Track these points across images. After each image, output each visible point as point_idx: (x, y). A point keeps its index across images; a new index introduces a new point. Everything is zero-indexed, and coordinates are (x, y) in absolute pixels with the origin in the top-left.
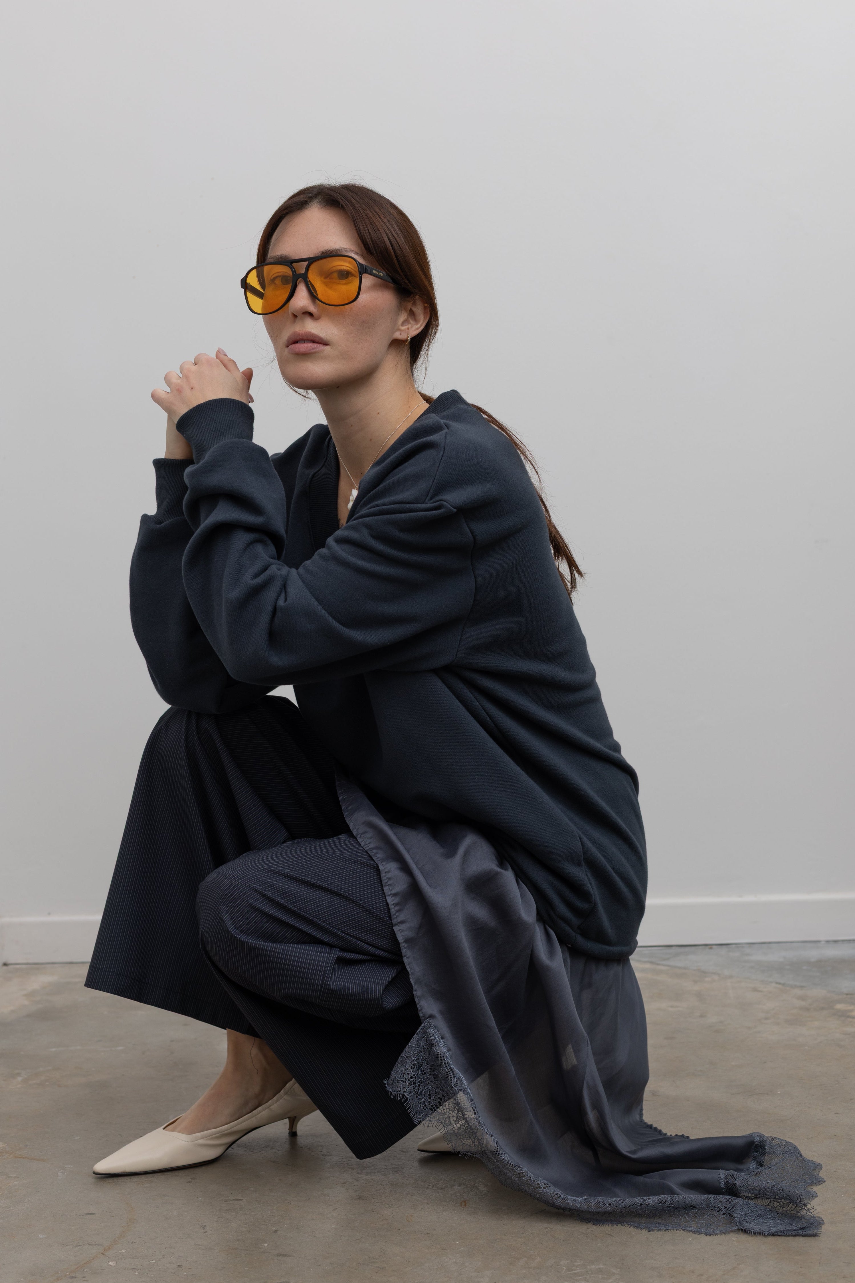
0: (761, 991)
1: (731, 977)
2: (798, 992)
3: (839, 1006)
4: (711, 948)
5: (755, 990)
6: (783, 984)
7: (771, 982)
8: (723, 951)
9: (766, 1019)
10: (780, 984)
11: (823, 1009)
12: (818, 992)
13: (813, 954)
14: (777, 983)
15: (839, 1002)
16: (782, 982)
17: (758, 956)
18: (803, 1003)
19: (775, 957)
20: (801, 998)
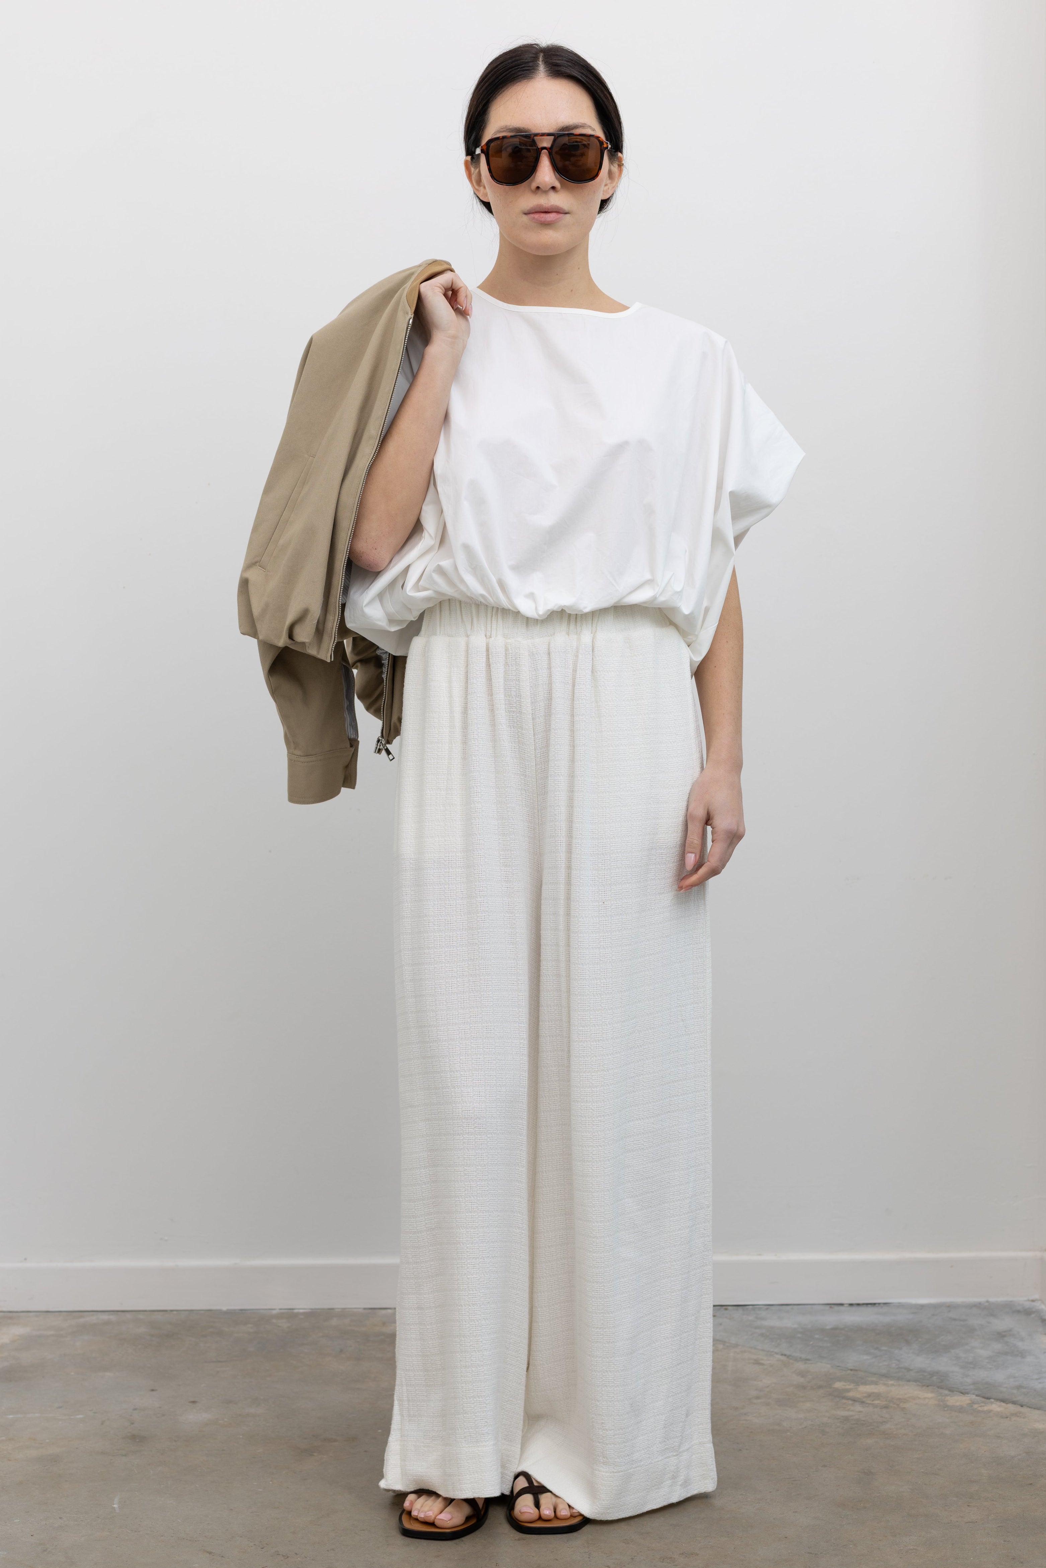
0: (763, 1364)
1: (736, 1346)
2: (801, 1366)
3: (838, 1385)
4: (726, 1309)
5: (757, 1362)
6: (788, 1356)
7: (776, 1353)
8: (737, 1314)
9: (758, 1398)
10: (785, 1355)
11: (820, 1387)
12: (823, 1367)
13: (831, 1320)
14: (782, 1355)
15: (840, 1379)
16: (788, 1353)
17: (773, 1321)
18: (801, 1380)
19: (789, 1322)
20: (802, 1374)
